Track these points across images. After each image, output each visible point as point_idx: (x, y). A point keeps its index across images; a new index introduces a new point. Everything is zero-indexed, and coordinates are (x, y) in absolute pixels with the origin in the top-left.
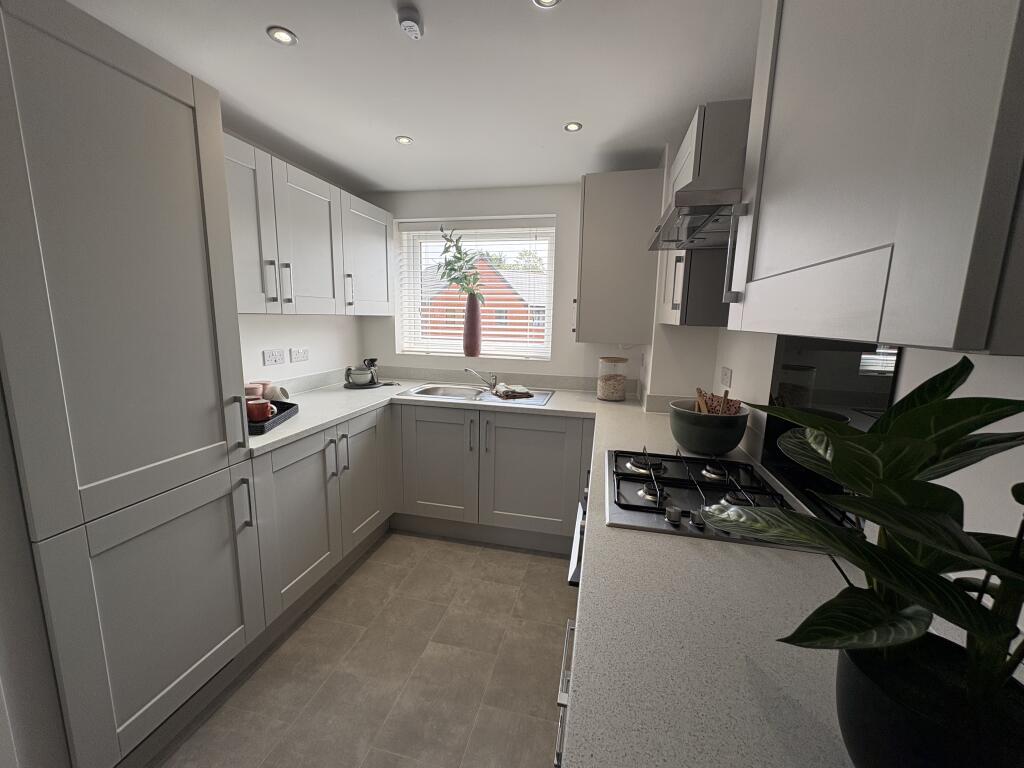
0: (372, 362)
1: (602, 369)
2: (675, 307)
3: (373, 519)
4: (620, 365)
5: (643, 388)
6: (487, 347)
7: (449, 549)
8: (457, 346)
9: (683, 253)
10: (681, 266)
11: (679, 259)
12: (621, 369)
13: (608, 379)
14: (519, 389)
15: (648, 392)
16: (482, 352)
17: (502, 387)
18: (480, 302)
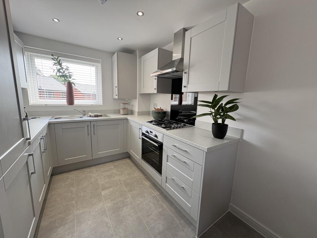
1: (122, 106)
2: (155, 89)
3: (50, 171)
4: (127, 105)
6: (76, 102)
7: (83, 171)
8: (64, 102)
11: (155, 79)
13: (123, 109)
14: (98, 114)
15: (137, 111)
16: (75, 104)
17: (91, 114)
18: (73, 85)
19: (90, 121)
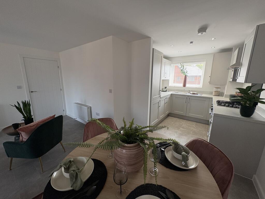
0: (166, 88)
1: (215, 90)
2: (231, 78)
3: (167, 113)
5: (224, 93)
8: (182, 85)
9: (234, 70)
10: (233, 72)
11: (233, 71)
12: (219, 90)
13: (215, 92)
14: (195, 93)
15: (225, 94)
16: (186, 86)
17: (192, 93)
18: (187, 77)
19: (188, 96)
